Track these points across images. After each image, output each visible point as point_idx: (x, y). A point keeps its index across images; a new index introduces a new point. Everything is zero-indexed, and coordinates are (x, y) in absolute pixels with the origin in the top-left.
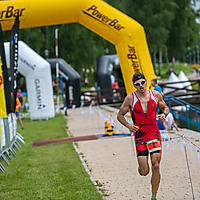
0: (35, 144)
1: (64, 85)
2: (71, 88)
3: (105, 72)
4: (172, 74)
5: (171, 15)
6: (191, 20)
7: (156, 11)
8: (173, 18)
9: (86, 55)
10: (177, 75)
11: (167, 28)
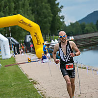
0: (5, 66)
1: (13, 47)
2: (16, 48)
3: (28, 41)
4: (52, 40)
5: (51, 19)
6: (59, 20)
7: (46, 18)
8: (52, 20)
9: (21, 35)
10: (54, 41)
11: (50, 23)
